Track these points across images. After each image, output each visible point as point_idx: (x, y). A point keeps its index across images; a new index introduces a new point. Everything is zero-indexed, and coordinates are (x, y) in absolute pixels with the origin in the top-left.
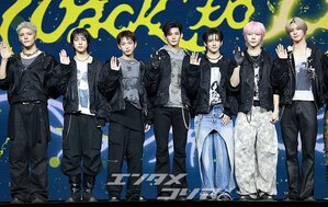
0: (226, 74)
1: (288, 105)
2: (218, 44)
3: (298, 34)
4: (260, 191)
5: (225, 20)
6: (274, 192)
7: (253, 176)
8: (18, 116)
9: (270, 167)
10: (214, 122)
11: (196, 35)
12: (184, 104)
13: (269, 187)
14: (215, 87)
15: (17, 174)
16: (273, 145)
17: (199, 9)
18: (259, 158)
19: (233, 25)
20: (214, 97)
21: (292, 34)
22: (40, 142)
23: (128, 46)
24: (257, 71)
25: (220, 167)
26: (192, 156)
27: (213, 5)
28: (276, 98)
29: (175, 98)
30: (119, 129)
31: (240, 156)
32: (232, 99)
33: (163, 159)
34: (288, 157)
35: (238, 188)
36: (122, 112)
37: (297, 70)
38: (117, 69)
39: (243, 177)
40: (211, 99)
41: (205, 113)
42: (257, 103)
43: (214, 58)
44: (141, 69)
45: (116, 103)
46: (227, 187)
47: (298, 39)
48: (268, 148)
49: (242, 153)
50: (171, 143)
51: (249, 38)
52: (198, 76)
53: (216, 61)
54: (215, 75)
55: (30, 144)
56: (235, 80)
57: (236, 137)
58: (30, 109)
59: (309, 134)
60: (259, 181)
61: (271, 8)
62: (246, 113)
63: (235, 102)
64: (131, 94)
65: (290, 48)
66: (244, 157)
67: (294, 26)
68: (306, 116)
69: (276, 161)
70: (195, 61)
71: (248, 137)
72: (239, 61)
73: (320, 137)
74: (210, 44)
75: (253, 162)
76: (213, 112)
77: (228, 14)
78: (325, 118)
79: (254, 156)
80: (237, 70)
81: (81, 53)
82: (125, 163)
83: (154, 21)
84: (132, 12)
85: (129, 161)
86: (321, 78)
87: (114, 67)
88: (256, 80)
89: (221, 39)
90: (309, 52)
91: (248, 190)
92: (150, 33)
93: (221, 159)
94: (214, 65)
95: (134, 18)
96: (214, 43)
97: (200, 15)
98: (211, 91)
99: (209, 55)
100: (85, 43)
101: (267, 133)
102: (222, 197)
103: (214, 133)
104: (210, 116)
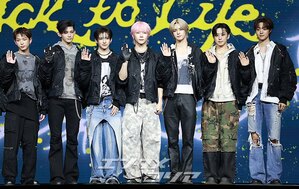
0: (115, 69)
1: (171, 97)
2: (108, 42)
3: (180, 34)
4: (144, 175)
5: (115, 19)
6: (157, 176)
10: (104, 113)
11: (89, 31)
12: (77, 96)
14: (105, 81)
16: (157, 134)
17: (91, 9)
18: (145, 145)
19: (122, 23)
20: (104, 90)
21: (175, 34)
23: (23, 42)
24: (143, 66)
25: (109, 153)
26: (84, 144)
27: (104, 6)
28: (160, 91)
29: (69, 90)
30: (14, 118)
31: (127, 144)
32: (120, 91)
33: (56, 147)
34: (171, 145)
35: (124, 173)
36: (17, 103)
37: (179, 66)
38: (13, 62)
39: (130, 162)
40: (102, 91)
41: (96, 104)
42: (143, 96)
43: (104, 54)
44: (37, 63)
45: (12, 94)
46: (115, 172)
47: (181, 38)
48: (152, 137)
49: (129, 141)
50: (64, 133)
51: (138, 36)
52: (89, 70)
53: (106, 57)
54: (106, 69)
56: (123, 74)
57: (123, 126)
59: (189, 124)
61: (157, 10)
62: (133, 104)
63: (124, 94)
64: (27, 86)
65: (173, 46)
66: (131, 144)
67: (177, 26)
68: (187, 107)
69: (159, 148)
70: (86, 57)
71: (135, 126)
72: (126, 56)
73: (198, 126)
74: (101, 42)
75: (139, 149)
76: (103, 104)
77: (117, 14)
78: (203, 109)
79: (140, 144)
80: (125, 65)
82: (20, 150)
83: (52, 18)
84: (32, 10)
85: (24, 148)
86: (200, 74)
87: (10, 60)
88: (142, 74)
89: (110, 37)
90: (189, 50)
91: (133, 174)
92: (48, 29)
93: (110, 146)
94: (104, 60)
95: (34, 16)
96: (105, 40)
97: (92, 14)
98: (101, 84)
99: (100, 51)
101: (151, 123)
102: (110, 181)
103: (104, 122)
104: (100, 107)
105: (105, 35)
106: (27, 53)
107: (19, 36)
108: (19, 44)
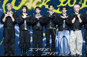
4: (77, 54)
5: (68, 4)
6: (81, 54)
7: (75, 49)
8: (6, 31)
9: (80, 47)
10: (64, 34)
11: (59, 8)
13: (80, 53)
15: (6, 47)
16: (81, 41)
18: (77, 44)
19: (70, 5)
22: (12, 38)
23: (38, 11)
25: (65, 47)
26: (57, 43)
31: (72, 44)
33: (48, 44)
34: (86, 44)
35: (71, 53)
39: (72, 50)
46: (68, 53)
48: (80, 41)
49: (72, 43)
50: (51, 40)
55: (10, 39)
57: (70, 38)
58: (10, 29)
60: (77, 51)
69: (82, 45)
71: (74, 38)
74: (63, 11)
75: (75, 45)
77: (68, 2)
79: (75, 44)
81: (24, 13)
83: (47, 4)
84: (41, 1)
92: (46, 8)
93: (66, 44)
97: (60, 2)
99: (63, 14)
100: (26, 10)
101: (79, 37)
102: (66, 55)
103: (64, 36)
104: (63, 31)
105: (65, 8)
106: (39, 14)
107: (37, 9)
108: (37, 11)
